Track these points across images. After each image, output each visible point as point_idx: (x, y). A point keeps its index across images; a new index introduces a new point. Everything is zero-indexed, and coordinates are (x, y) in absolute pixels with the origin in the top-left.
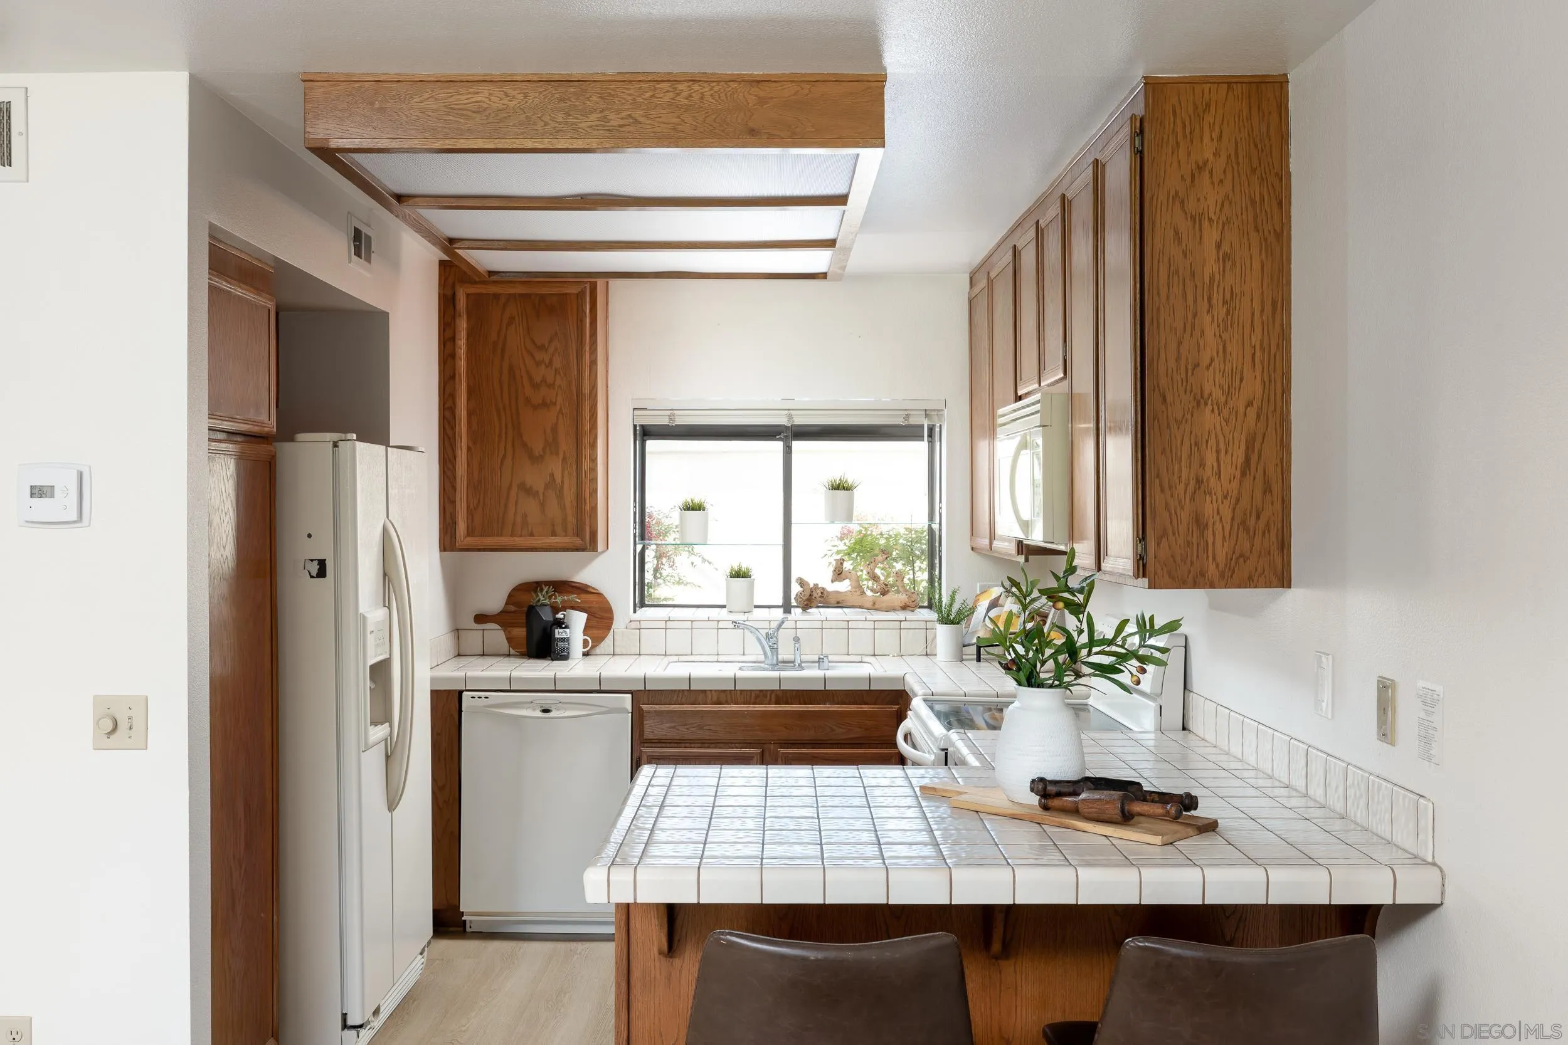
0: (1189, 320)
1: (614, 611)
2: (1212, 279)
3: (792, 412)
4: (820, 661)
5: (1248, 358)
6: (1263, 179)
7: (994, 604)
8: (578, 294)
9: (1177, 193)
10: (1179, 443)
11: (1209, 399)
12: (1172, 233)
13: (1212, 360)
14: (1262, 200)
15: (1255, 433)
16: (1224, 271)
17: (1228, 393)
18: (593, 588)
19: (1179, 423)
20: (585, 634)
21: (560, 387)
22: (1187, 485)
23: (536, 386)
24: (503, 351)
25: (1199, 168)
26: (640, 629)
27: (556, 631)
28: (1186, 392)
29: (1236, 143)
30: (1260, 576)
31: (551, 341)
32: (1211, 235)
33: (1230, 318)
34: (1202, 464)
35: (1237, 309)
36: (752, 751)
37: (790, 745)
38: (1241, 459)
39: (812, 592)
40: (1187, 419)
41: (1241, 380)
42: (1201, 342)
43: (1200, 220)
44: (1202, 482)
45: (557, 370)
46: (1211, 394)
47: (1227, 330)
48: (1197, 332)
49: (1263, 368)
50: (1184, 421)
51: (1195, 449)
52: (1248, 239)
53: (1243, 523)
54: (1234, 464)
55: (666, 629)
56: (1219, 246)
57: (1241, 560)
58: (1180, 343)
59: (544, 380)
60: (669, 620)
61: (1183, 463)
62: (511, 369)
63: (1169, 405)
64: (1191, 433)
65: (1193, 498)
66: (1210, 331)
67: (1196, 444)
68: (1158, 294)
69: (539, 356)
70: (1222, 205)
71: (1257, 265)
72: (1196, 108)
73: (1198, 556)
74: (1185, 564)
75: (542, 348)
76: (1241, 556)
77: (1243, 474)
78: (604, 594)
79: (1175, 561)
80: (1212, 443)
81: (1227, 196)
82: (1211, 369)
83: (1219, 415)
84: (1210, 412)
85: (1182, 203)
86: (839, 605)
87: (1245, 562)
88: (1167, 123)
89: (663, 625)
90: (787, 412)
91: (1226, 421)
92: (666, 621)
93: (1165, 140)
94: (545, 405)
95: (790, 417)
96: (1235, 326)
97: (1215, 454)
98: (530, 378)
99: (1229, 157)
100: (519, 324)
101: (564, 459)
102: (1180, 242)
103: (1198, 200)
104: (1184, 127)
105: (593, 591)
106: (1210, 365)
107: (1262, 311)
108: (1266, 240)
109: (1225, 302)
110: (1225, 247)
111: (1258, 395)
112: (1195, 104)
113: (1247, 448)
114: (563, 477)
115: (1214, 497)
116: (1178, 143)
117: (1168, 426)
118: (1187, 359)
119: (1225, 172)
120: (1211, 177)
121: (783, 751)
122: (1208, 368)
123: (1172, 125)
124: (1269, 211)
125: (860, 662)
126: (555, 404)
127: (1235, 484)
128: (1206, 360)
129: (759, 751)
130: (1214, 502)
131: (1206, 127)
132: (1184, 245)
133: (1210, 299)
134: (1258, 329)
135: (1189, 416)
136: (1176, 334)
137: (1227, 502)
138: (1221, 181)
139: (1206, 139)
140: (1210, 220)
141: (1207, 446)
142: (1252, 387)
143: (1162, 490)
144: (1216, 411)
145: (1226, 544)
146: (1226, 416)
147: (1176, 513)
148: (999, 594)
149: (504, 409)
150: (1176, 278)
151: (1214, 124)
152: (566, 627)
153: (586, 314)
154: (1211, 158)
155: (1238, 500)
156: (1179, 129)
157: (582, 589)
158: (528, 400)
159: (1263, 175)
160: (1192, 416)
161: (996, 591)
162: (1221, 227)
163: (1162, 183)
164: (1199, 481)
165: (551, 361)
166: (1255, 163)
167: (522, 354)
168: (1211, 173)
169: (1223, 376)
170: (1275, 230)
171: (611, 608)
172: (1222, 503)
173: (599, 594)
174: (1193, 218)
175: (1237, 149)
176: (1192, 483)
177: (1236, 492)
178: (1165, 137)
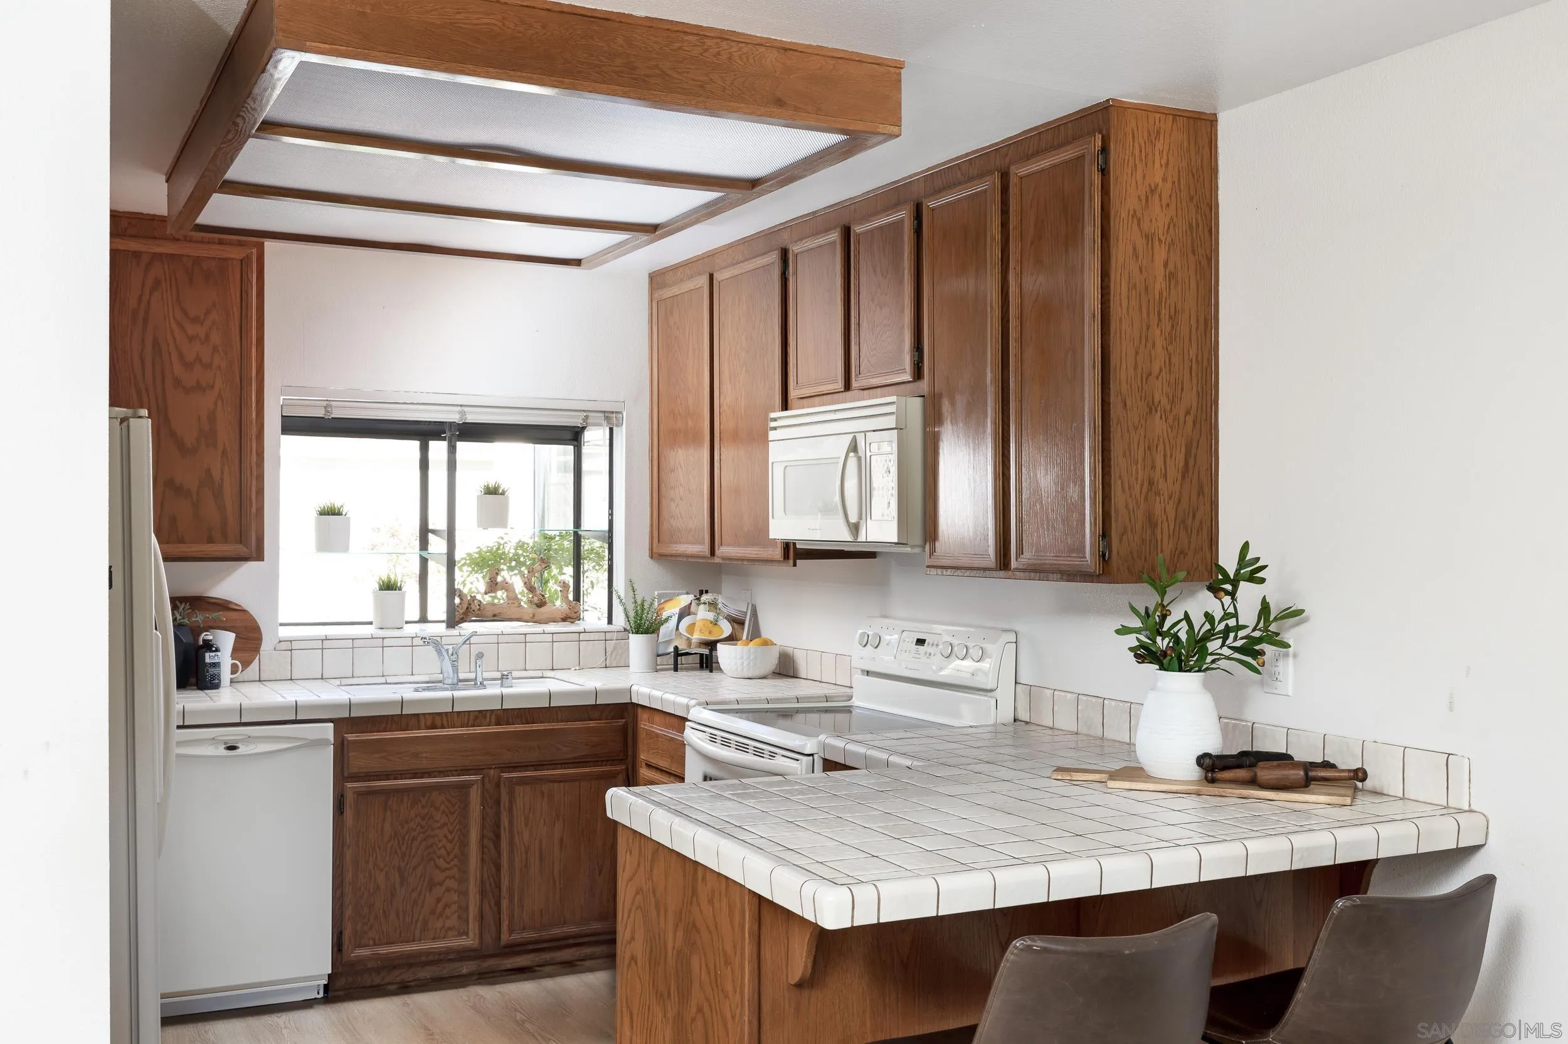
0: (1144, 332)
1: (262, 630)
2: (1161, 294)
3: (466, 409)
4: (503, 677)
5: (1187, 369)
6: (1198, 207)
7: (685, 612)
8: (242, 260)
9: (1135, 212)
10: (1136, 446)
11: (1158, 405)
12: (1131, 250)
13: (1161, 371)
14: (1197, 224)
15: (1192, 440)
16: (1170, 289)
17: (1173, 401)
18: (236, 605)
19: (1136, 428)
20: (233, 657)
21: (219, 367)
22: (1142, 485)
23: (187, 365)
24: (146, 321)
25: (1152, 191)
26: (291, 650)
27: (207, 655)
28: (1141, 399)
29: (1179, 172)
30: (1195, 570)
31: (208, 312)
32: (1161, 254)
33: (1174, 331)
34: (1153, 467)
35: (1179, 324)
36: (472, 778)
37: (511, 769)
38: (1182, 464)
39: (470, 604)
40: (1142, 425)
41: (1182, 389)
42: (1153, 352)
43: (1152, 238)
44: (1153, 483)
45: (215, 349)
46: (1160, 402)
47: (1171, 343)
48: (1149, 345)
49: (1198, 381)
50: (1140, 426)
51: (1148, 453)
52: (1187, 261)
53: (1183, 522)
54: (1177, 467)
55: (322, 649)
56: (1166, 265)
57: (1182, 556)
58: (1137, 353)
59: (198, 359)
60: (326, 639)
61: (1139, 466)
62: (156, 343)
63: (1129, 411)
64: (1145, 437)
65: (1146, 498)
66: (1160, 343)
67: (1149, 448)
68: (1121, 305)
69: (191, 329)
70: (1169, 228)
71: (1193, 285)
72: (1149, 134)
73: (1150, 553)
74: (1140, 559)
75: (195, 320)
76: (1182, 552)
77: (1183, 477)
78: (249, 611)
79: (1133, 557)
80: (1161, 447)
81: (1172, 219)
82: (1160, 378)
83: (1166, 422)
84: (1159, 419)
85: (1139, 221)
86: (496, 617)
87: (1184, 557)
88: (1127, 145)
89: (319, 644)
90: (459, 408)
91: (1171, 427)
92: (322, 640)
93: (1126, 161)
94: (199, 388)
95: (463, 413)
96: (1178, 339)
97: (1162, 458)
98: (181, 356)
99: (1174, 183)
100: (167, 291)
101: (224, 453)
102: (1137, 258)
103: (1151, 221)
104: (1141, 151)
105: (236, 608)
106: (1160, 374)
107: (1197, 328)
108: (1200, 262)
109: (1170, 317)
110: (1171, 266)
111: (1194, 405)
112: (1149, 131)
113: (1186, 454)
114: (222, 473)
115: (1162, 498)
116: (1136, 165)
117: (1128, 431)
118: (1142, 369)
119: (1170, 196)
120: (1161, 200)
121: (505, 775)
122: (1157, 378)
123: (1131, 148)
124: (1202, 237)
125: (542, 677)
126: (212, 387)
127: (1178, 485)
128: (1156, 371)
129: (479, 777)
130: (1162, 501)
131: (1157, 153)
132: (1140, 261)
133: (1159, 314)
134: (1194, 345)
135: (1143, 422)
136: (1134, 344)
137: (1171, 503)
138: (1168, 205)
139: (1157, 165)
140: (1160, 241)
141: (1157, 451)
142: (1190, 397)
143: (1123, 491)
144: (1163, 417)
145: (1171, 542)
146: (1171, 424)
147: (1133, 512)
148: (690, 602)
149: (147, 390)
150: (1134, 292)
151: (1162, 151)
152: (217, 650)
153: (252, 283)
154: (1161, 184)
155: (1179, 501)
156: (1137, 152)
157: (224, 606)
158: (178, 382)
159: (1199, 205)
160: (1146, 422)
161: (685, 600)
162: (1167, 248)
163: (1123, 200)
164: (1151, 483)
165: (207, 336)
166: (1193, 193)
167: (170, 324)
168: (1160, 196)
169: (1169, 386)
170: (1207, 255)
171: (259, 627)
172: (1168, 503)
173: (244, 611)
174: (1147, 236)
175: (1179, 179)
176: (1146, 484)
177: (1178, 493)
178: (1127, 158)
